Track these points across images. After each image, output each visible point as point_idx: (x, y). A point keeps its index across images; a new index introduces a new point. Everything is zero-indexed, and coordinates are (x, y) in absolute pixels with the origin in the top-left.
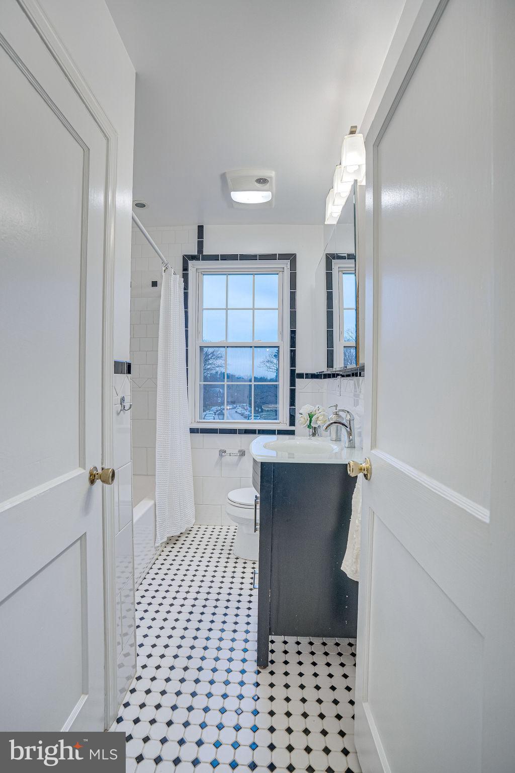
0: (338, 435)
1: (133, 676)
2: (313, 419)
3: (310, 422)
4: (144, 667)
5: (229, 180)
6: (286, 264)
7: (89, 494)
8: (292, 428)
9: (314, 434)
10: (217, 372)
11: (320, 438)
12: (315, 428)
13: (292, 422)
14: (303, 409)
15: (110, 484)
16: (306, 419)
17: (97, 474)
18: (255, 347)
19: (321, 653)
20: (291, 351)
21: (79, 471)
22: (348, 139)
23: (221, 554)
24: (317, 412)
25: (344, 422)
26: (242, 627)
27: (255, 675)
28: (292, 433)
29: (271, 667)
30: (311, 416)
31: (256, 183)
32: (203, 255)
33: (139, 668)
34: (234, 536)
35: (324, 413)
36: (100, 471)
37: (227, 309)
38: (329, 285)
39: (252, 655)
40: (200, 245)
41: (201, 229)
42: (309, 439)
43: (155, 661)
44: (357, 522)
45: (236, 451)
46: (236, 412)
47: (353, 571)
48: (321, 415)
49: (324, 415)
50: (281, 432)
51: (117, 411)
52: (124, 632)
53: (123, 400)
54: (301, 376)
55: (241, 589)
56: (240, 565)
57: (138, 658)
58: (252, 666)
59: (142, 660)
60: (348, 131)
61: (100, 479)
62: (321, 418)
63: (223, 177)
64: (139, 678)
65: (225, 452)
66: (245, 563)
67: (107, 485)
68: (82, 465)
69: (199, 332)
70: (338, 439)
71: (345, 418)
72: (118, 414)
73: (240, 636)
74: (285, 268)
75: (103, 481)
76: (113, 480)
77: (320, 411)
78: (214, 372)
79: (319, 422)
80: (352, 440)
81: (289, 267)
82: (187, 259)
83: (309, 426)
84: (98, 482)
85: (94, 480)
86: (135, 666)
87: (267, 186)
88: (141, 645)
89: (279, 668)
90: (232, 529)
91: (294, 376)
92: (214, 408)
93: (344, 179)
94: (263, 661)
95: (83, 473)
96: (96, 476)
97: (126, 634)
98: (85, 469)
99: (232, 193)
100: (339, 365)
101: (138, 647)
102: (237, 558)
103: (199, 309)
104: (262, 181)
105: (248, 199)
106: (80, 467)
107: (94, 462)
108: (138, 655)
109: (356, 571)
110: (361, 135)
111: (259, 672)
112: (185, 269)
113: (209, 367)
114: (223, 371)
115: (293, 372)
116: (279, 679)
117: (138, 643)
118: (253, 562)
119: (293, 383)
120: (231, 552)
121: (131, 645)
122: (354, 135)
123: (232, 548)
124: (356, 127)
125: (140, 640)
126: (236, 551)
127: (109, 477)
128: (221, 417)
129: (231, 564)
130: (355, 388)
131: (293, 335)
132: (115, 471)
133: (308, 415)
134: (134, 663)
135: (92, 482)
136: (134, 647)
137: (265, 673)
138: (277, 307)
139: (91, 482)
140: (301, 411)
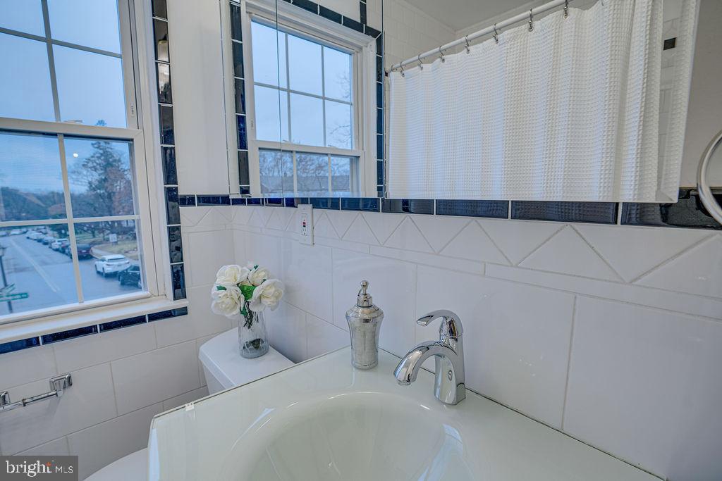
2: (254, 294)
3: (246, 304)
16: (236, 297)
18: (66, 136)
20: (165, 150)
30: (246, 291)
35: (274, 279)
38: (237, 30)
54: (189, 201)
62: (270, 291)
77: (263, 274)
79: (266, 301)
83: (244, 312)
91: (175, 200)
115: (170, 193)
119: (173, 217)
133: (237, 288)
140: (219, 282)
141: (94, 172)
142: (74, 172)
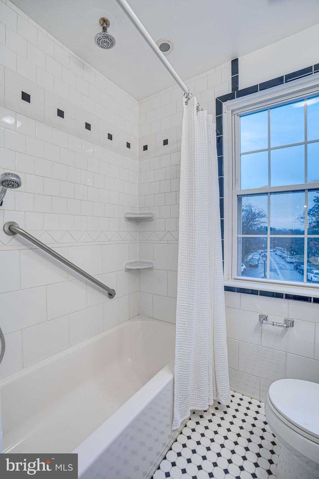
10: (262, 227)
18: (309, 190)
32: (238, 92)
37: (269, 149)
40: (235, 81)
41: (235, 63)
69: (236, 179)
78: (259, 226)
82: (220, 101)
103: (236, 154)
113: (256, 223)
114: (266, 225)
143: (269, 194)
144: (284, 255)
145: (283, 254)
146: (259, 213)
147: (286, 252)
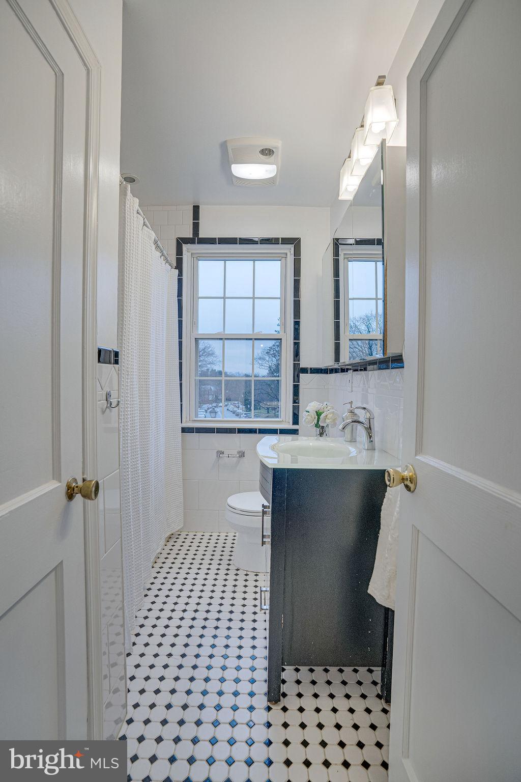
0: (354, 435)
1: (122, 717)
2: (322, 417)
3: (318, 421)
4: (136, 706)
5: (230, 151)
6: (289, 249)
7: (66, 514)
8: (295, 427)
9: (321, 434)
10: (208, 370)
11: (328, 439)
12: (323, 427)
13: (296, 420)
14: (309, 407)
15: (91, 499)
16: (313, 417)
17: (77, 487)
18: (255, 339)
19: (339, 682)
20: (295, 343)
21: (53, 485)
22: (376, 91)
23: (219, 564)
24: (326, 409)
25: (361, 420)
26: (247, 652)
27: (265, 713)
28: (295, 432)
29: (284, 702)
30: (319, 414)
31: (260, 154)
32: (198, 238)
33: (130, 708)
34: (233, 543)
35: (333, 410)
36: (80, 483)
37: (224, 298)
38: (336, 273)
39: (261, 688)
40: (196, 227)
41: (196, 209)
42: (316, 439)
43: (149, 698)
44: (390, 539)
45: (235, 452)
46: (228, 410)
47: (384, 596)
48: (330, 413)
49: (333, 413)
50: (283, 432)
51: (102, 409)
52: (111, 662)
53: (108, 396)
54: (304, 371)
55: (244, 606)
56: (241, 577)
57: (129, 695)
58: (261, 701)
59: (133, 698)
60: (375, 81)
61: (81, 493)
62: (330, 416)
63: (224, 146)
64: (130, 721)
65: (223, 453)
66: (247, 575)
67: (89, 501)
68: (57, 476)
69: (194, 323)
70: (353, 440)
71: (362, 416)
72: (103, 412)
73: (246, 663)
74: (288, 254)
75: (84, 496)
76: (96, 494)
77: (329, 408)
78: (205, 369)
79: (328, 421)
80: (372, 441)
81: (292, 252)
82: (181, 242)
83: (317, 425)
84: (78, 498)
85: (72, 494)
86: (125, 706)
87: (272, 158)
88: (132, 678)
89: (292, 702)
90: (231, 535)
91: (299, 371)
92: (206, 406)
93: (368, 142)
94: (275, 695)
95: (58, 486)
96: (76, 489)
97: (114, 665)
98: (60, 482)
99: (233, 166)
100: (345, 358)
101: (128, 681)
102: (238, 570)
103: (195, 298)
104: (267, 152)
105: (250, 174)
106: (53, 479)
107: (73, 472)
108: (129, 691)
109: (388, 597)
110: (390, 87)
111: (269, 709)
112: (179, 252)
115: (296, 366)
116: (294, 718)
117: (129, 675)
118: (256, 573)
119: (296, 378)
120: (230, 562)
121: (121, 679)
122: (381, 86)
123: (231, 558)
124: (384, 77)
125: (131, 671)
126: (237, 561)
127: (90, 491)
128: (213, 415)
129: (231, 577)
130: (364, 384)
131: (297, 326)
132: (99, 482)
133: (315, 413)
134: (125, 702)
135: (70, 496)
136: (124, 680)
137: (277, 709)
138: (280, 297)
139: (68, 497)
140: (307, 409)
141: (274, 359)
142: (260, 359)
143: (224, 340)
144: (238, 411)
145: (236, 409)
146: (205, 349)
147: (241, 406)
